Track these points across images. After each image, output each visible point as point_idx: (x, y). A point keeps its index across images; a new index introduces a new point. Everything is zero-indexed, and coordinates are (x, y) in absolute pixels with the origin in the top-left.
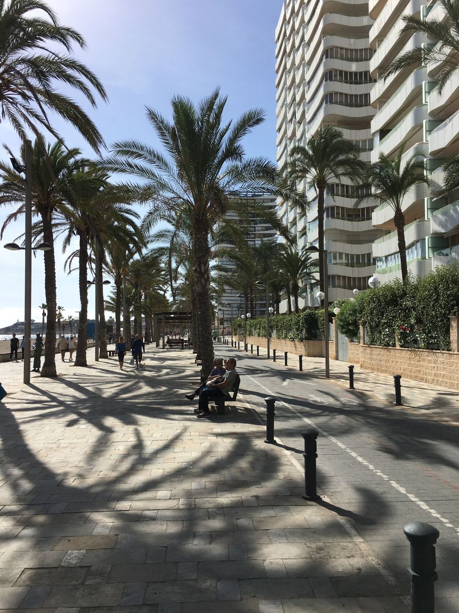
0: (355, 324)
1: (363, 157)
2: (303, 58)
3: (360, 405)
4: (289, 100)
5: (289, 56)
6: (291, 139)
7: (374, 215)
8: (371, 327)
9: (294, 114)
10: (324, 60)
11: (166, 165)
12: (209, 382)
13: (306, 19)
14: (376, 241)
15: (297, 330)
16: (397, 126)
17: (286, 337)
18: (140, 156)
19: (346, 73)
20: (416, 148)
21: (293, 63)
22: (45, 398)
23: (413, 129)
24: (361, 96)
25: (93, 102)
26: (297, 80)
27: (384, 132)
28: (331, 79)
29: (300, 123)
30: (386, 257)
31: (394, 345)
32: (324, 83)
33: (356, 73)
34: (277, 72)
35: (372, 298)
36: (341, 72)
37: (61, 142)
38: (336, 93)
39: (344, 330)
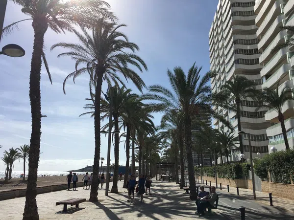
0: (265, 171)
1: (257, 88)
2: (223, 45)
3: (281, 214)
4: (216, 63)
5: (216, 44)
6: (218, 80)
7: (266, 115)
8: (275, 173)
9: (219, 69)
10: (234, 45)
11: (171, 95)
12: (202, 198)
13: (224, 29)
14: (268, 128)
15: (231, 173)
16: (275, 73)
17: (224, 177)
18: (160, 91)
19: (245, 50)
20: (286, 83)
21: (218, 47)
22: (119, 203)
23: (284, 74)
24: (253, 60)
25: (141, 70)
26: (220, 54)
27: (268, 76)
28: (238, 53)
29: (222, 73)
30: (275, 136)
31: (290, 183)
32: (234, 55)
33: (250, 50)
34: (210, 51)
35: (275, 158)
36: (242, 50)
37: (124, 86)
38: (241, 59)
39: (259, 174)
